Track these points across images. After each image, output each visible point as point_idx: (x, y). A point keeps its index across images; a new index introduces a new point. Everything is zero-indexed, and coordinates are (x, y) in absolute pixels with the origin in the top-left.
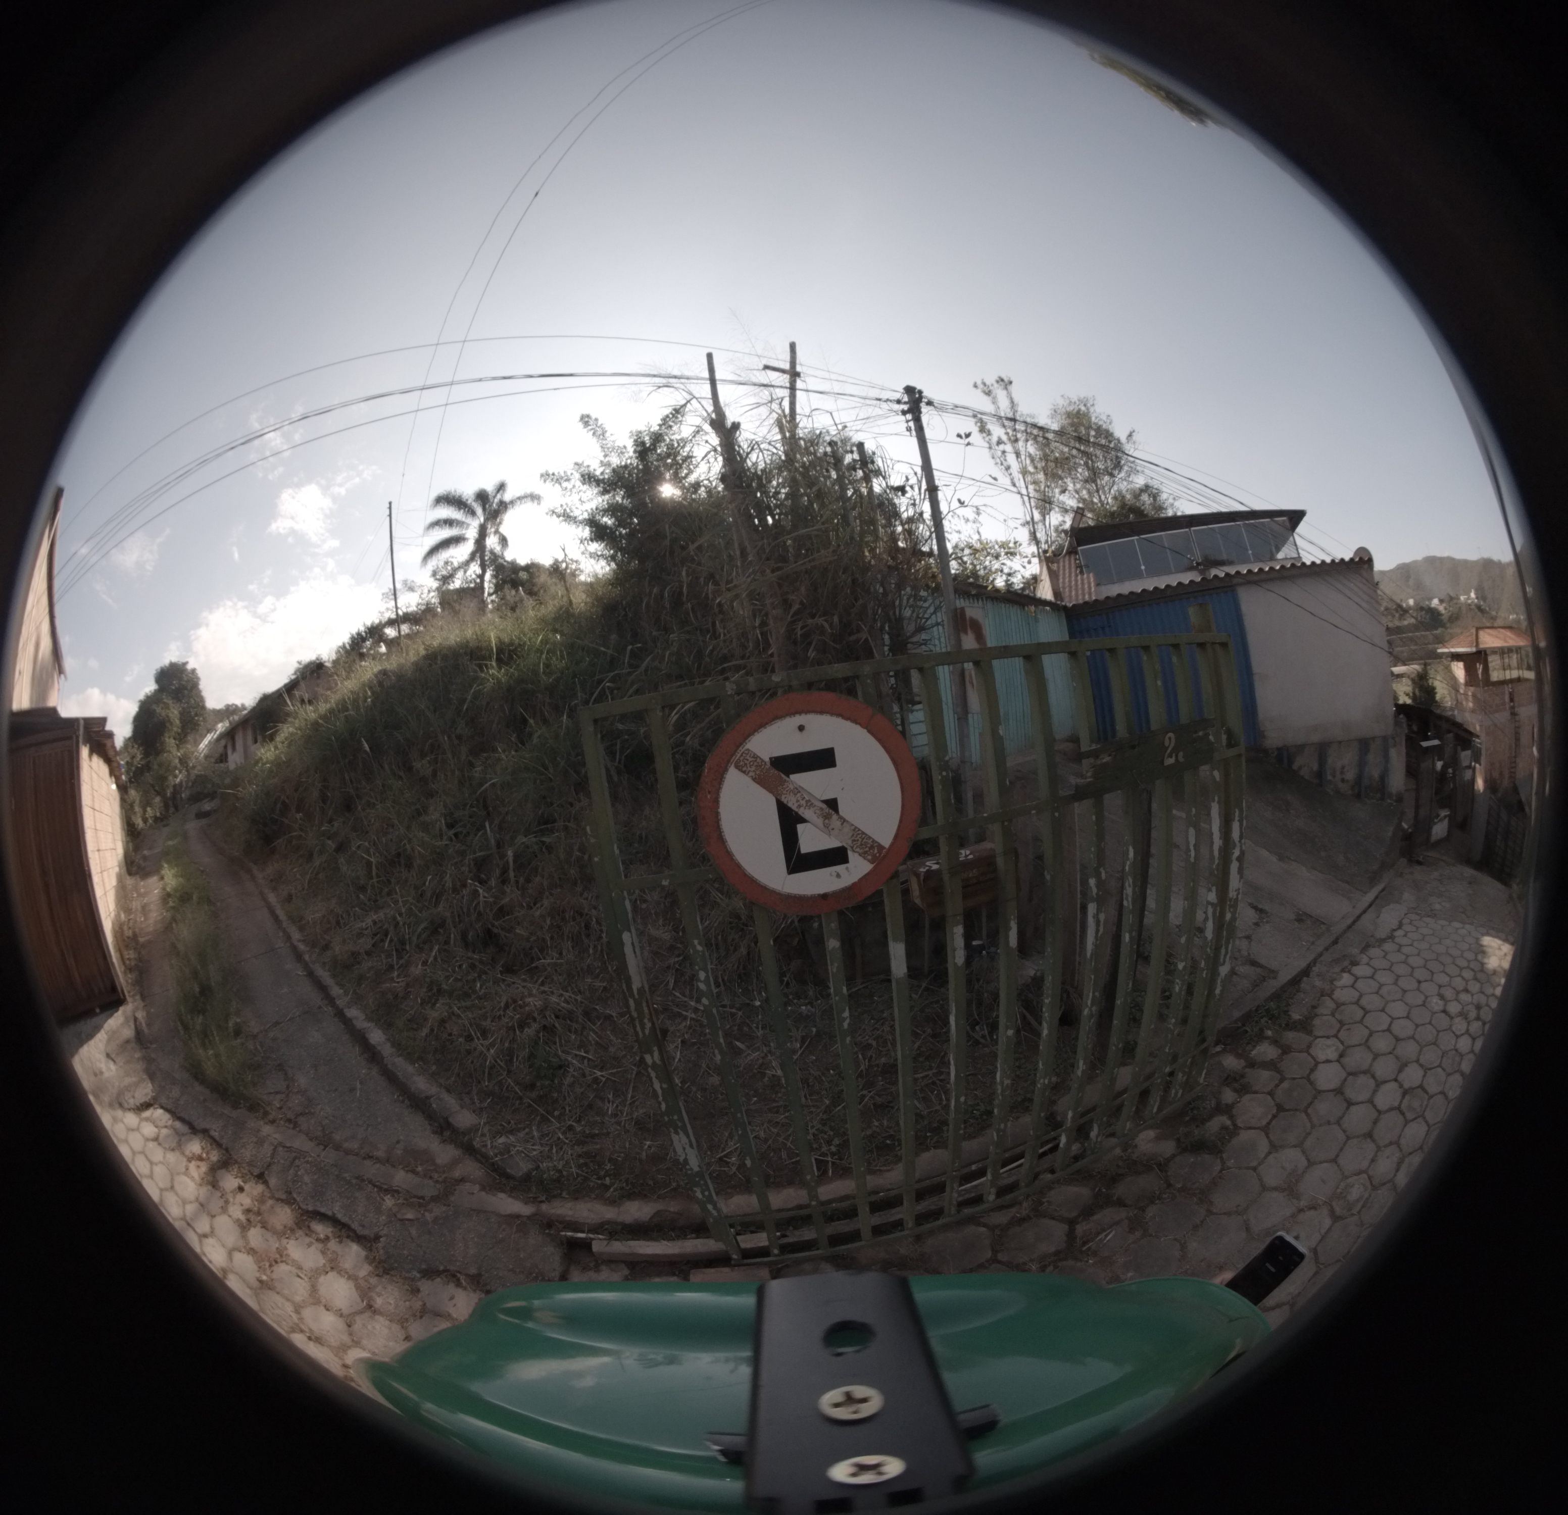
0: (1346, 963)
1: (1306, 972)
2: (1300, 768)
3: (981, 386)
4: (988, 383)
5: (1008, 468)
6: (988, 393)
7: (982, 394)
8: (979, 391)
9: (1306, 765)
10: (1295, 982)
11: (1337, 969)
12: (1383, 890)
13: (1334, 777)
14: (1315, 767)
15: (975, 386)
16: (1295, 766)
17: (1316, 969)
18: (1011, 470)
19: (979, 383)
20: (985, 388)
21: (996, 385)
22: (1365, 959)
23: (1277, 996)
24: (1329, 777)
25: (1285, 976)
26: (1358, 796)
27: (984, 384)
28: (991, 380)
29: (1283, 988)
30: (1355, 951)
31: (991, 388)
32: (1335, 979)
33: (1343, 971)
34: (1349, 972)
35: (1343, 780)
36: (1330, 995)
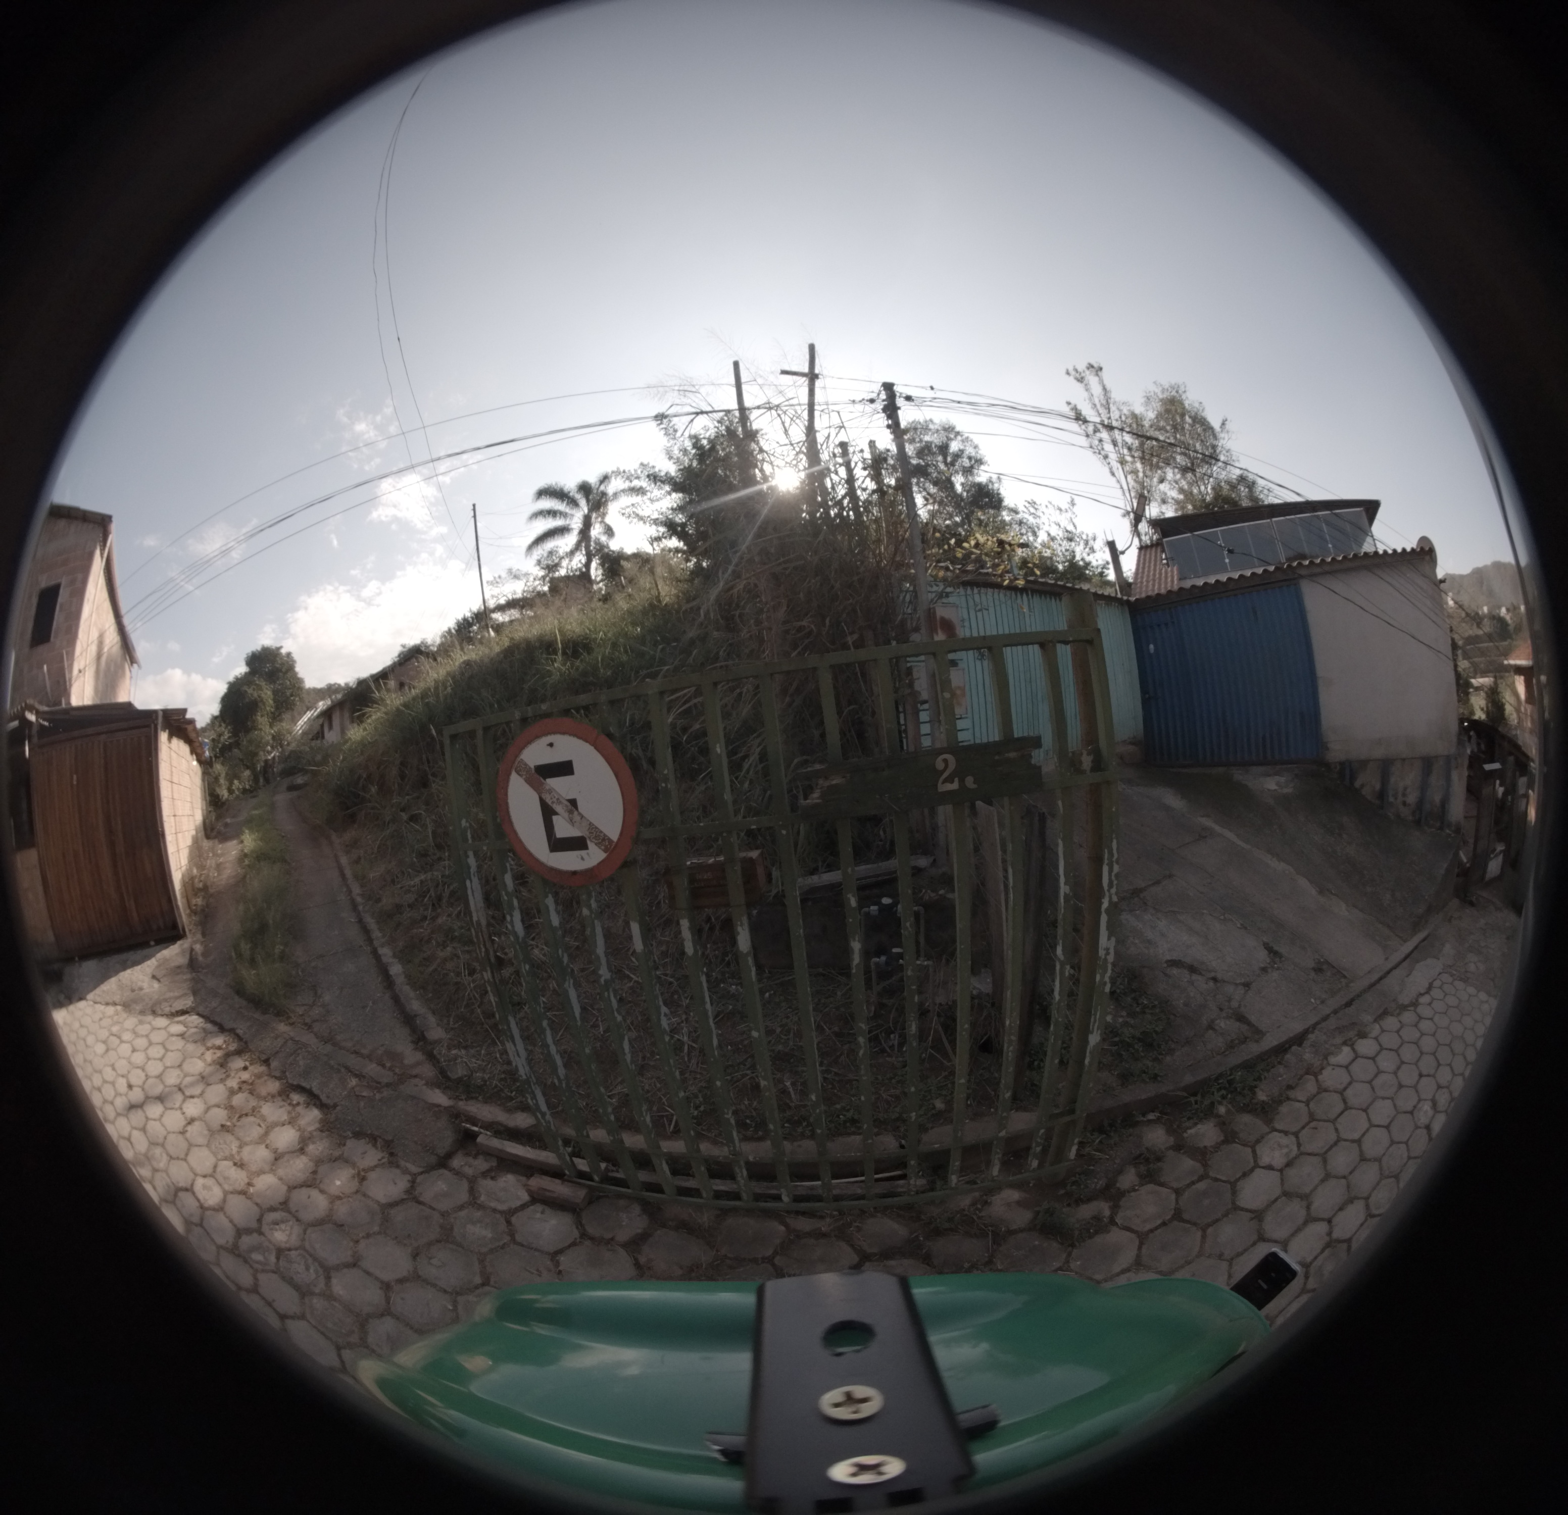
0: (1352, 1034)
1: (1299, 1039)
2: (1362, 786)
3: (1073, 373)
4: (1079, 369)
6: (1081, 381)
7: (1075, 381)
8: (1072, 378)
9: (1368, 782)
10: (1282, 1049)
11: (1338, 1040)
12: (1424, 940)
13: (1396, 799)
14: (1378, 787)
15: (1068, 373)
16: (1357, 784)
17: (1312, 1037)
19: (1071, 370)
20: (1078, 376)
21: (1087, 371)
22: (1376, 1030)
23: (1248, 1066)
24: (1391, 799)
25: (1270, 1041)
26: (1418, 823)
27: (1076, 371)
28: (1082, 365)
29: (1263, 1057)
30: (1367, 1018)
31: (1083, 375)
32: (1332, 1054)
33: (1345, 1043)
34: (1352, 1046)
35: (1404, 804)
36: (1316, 1075)
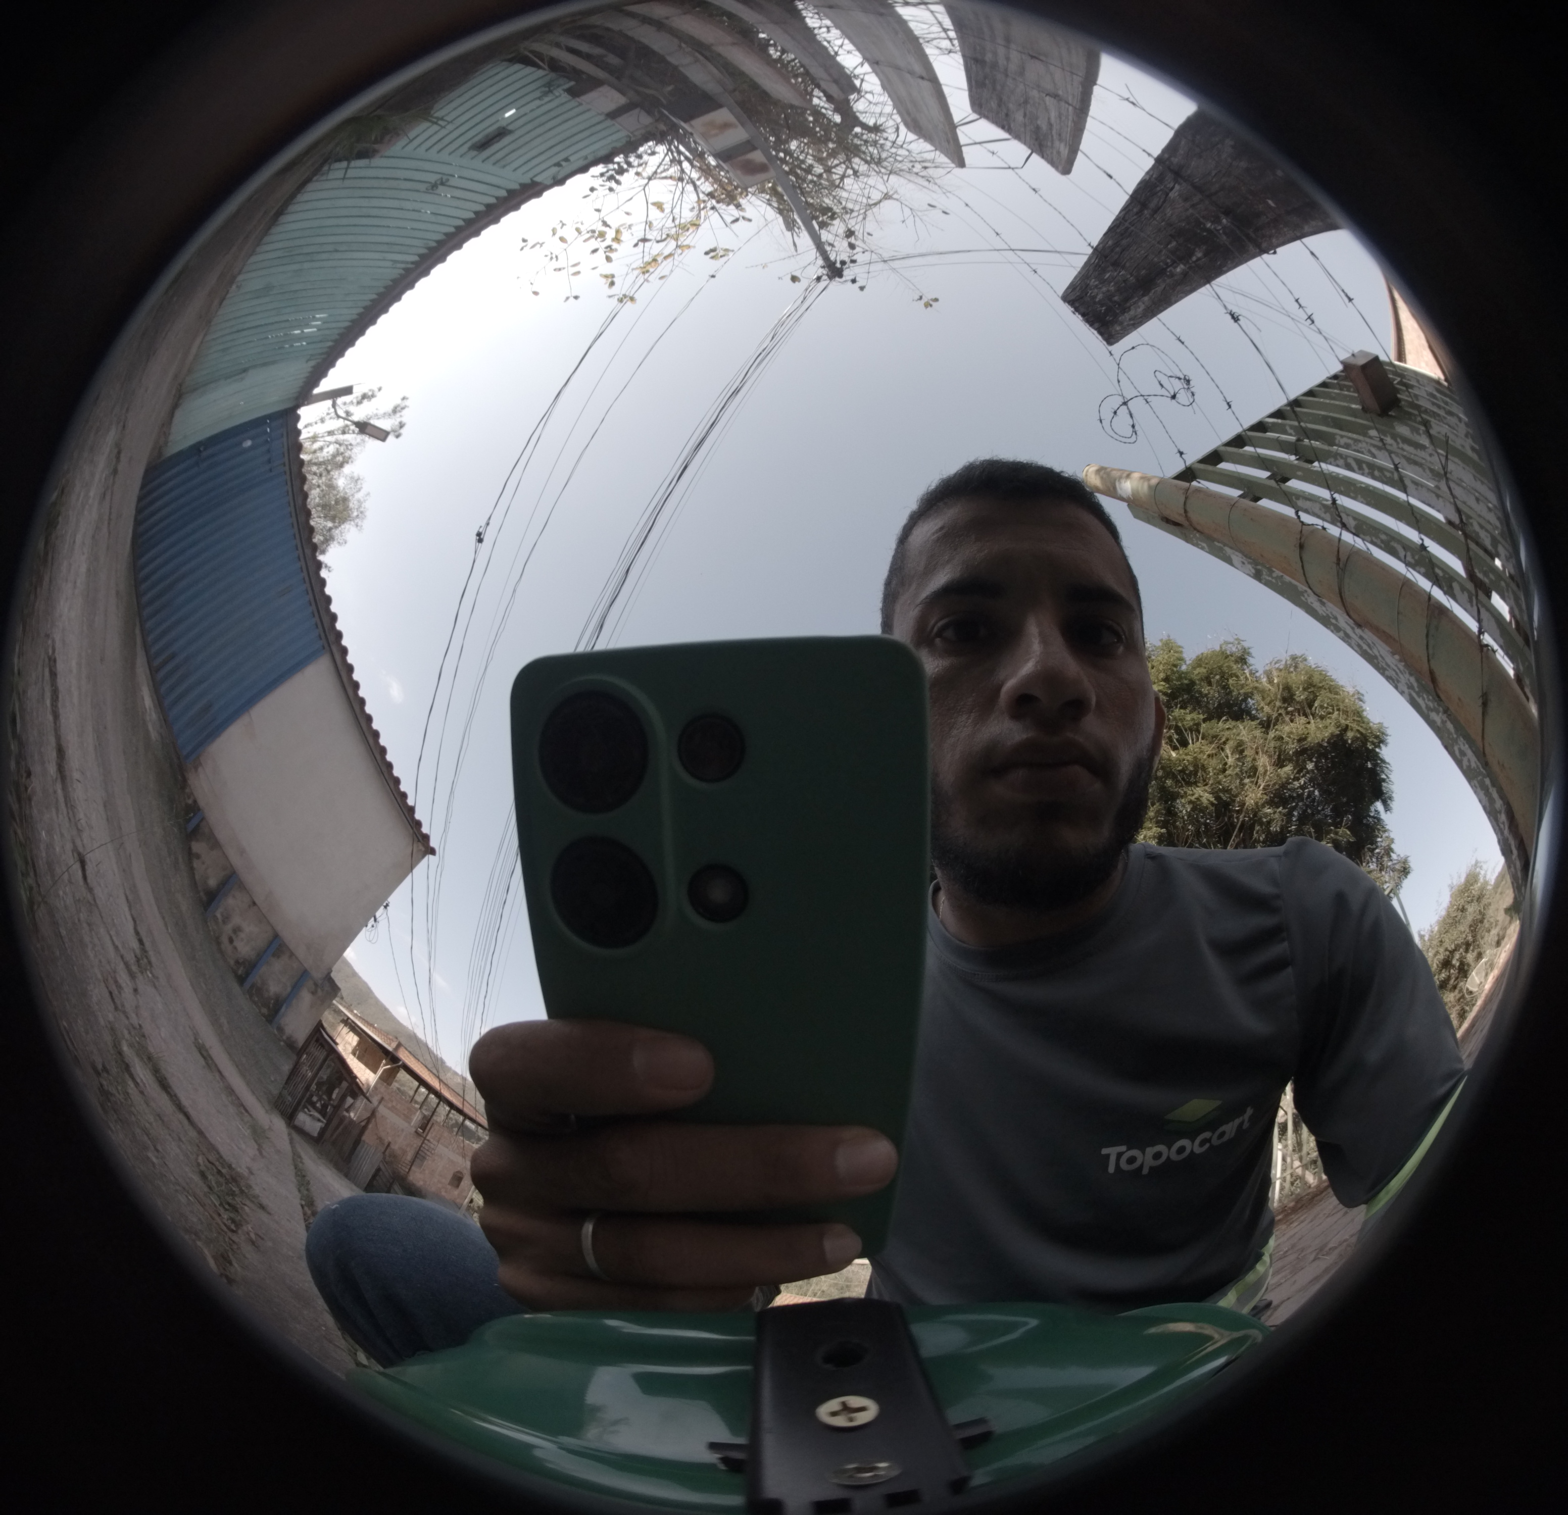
2: (197, 856)
3: (403, 404)
4: (404, 412)
5: (322, 420)
6: (395, 411)
7: (395, 403)
9: (205, 863)
13: (224, 923)
14: (212, 883)
15: (404, 399)
18: (319, 424)
19: (406, 403)
20: (398, 409)
21: (399, 420)
24: (218, 915)
26: (240, 979)
27: (403, 408)
28: (406, 416)
31: (398, 414)
35: (231, 940)
